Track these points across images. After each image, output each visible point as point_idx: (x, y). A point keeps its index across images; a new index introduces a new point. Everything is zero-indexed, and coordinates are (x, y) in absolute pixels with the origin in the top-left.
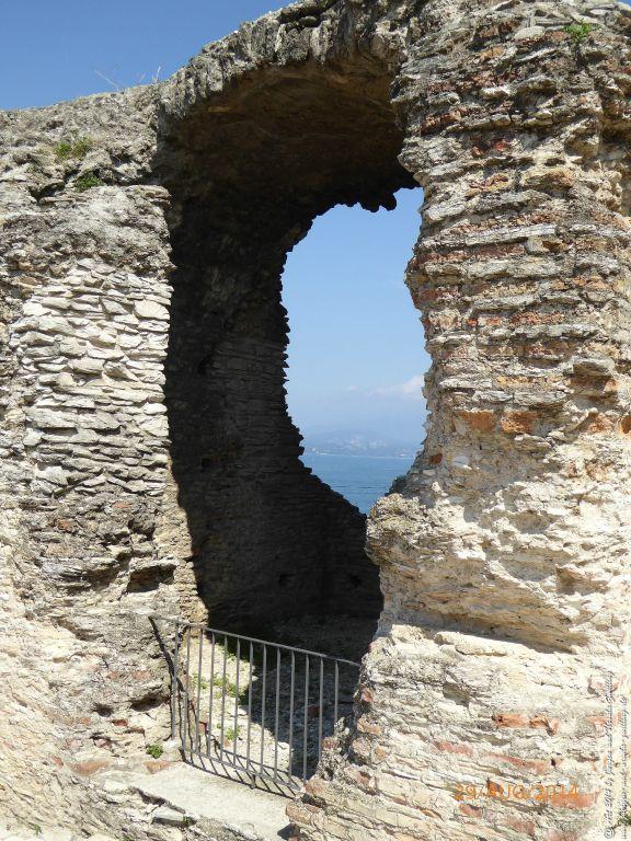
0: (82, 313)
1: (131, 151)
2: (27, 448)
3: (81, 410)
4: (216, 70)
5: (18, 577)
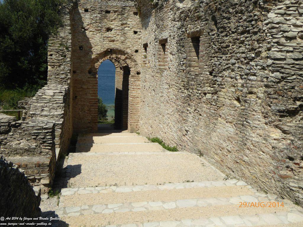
0: (290, 15)
2: (268, 66)
3: (288, 51)
5: (263, 110)
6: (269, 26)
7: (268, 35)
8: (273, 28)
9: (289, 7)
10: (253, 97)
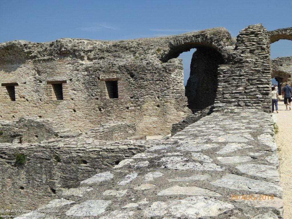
0: (177, 75)
1: (167, 50)
2: (175, 92)
3: (179, 87)
4: (183, 41)
5: (175, 107)
6: (172, 79)
7: (172, 82)
8: (174, 80)
9: (177, 73)
10: (168, 103)
